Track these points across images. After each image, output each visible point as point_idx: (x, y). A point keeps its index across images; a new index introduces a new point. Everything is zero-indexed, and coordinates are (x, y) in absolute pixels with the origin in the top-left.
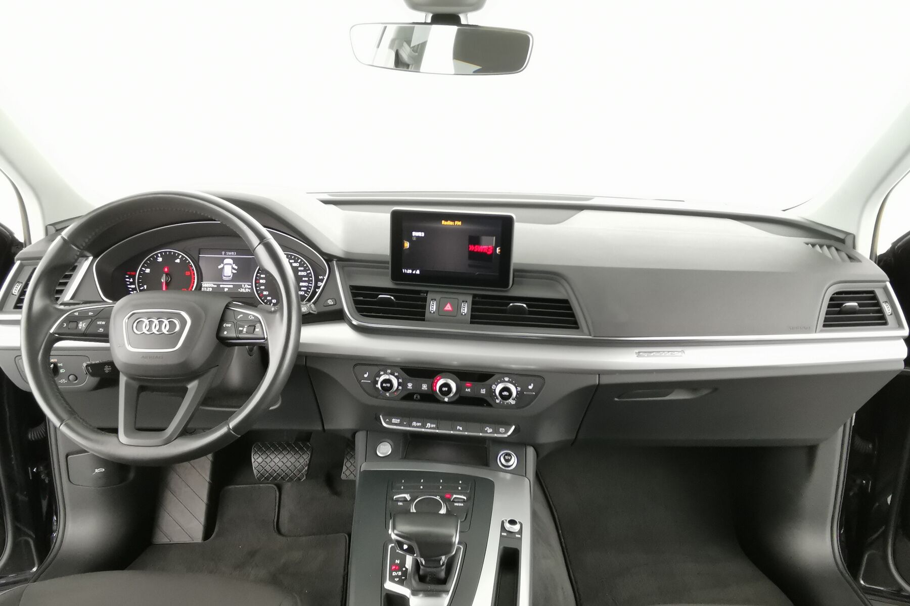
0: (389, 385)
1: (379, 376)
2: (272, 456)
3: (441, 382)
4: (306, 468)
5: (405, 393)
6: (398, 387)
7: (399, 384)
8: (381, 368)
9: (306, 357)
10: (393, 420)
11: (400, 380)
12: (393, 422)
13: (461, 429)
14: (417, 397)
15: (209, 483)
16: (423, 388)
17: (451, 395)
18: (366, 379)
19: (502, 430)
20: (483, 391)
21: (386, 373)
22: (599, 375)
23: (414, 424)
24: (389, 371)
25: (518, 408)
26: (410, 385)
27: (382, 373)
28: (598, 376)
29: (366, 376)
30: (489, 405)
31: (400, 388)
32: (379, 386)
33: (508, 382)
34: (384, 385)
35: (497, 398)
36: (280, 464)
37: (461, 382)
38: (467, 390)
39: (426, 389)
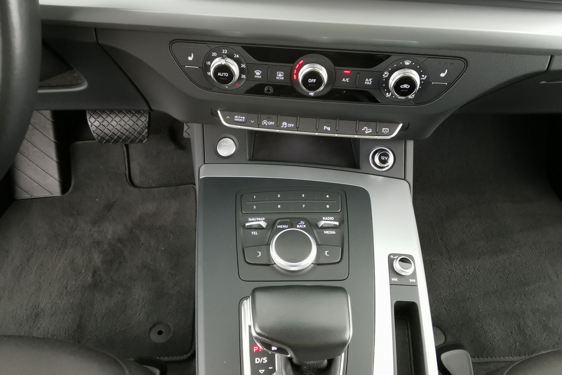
0: (226, 75)
1: (212, 59)
2: (109, 119)
3: (305, 69)
4: (146, 130)
5: (252, 84)
6: (240, 76)
7: (242, 71)
8: (213, 46)
9: (95, 29)
10: (236, 117)
11: (243, 66)
12: (235, 120)
13: (329, 129)
14: (269, 90)
15: (55, 142)
16: (277, 78)
17: (322, 88)
18: (190, 63)
19: (385, 130)
20: (368, 82)
21: (220, 55)
22: (552, 57)
23: (265, 122)
24: (225, 51)
25: (417, 104)
26: (258, 73)
27: (214, 54)
28: (550, 57)
29: (190, 58)
30: (373, 100)
31: (244, 76)
32: (211, 73)
33: (409, 67)
34: (219, 74)
35: (389, 91)
36: (119, 127)
37: (336, 68)
38: (344, 80)
39: (283, 78)
